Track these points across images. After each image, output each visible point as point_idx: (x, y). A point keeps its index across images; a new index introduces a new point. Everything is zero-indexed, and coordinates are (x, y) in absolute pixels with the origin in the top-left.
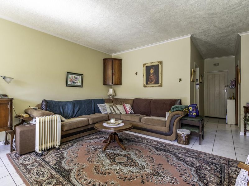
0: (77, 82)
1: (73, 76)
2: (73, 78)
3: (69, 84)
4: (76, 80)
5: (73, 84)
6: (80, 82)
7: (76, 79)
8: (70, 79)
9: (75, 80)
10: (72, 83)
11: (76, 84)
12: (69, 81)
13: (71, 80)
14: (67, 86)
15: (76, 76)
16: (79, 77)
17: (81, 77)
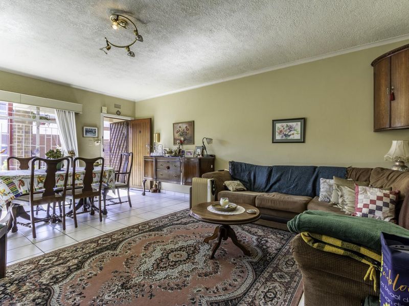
0: (293, 134)
1: (285, 124)
2: (284, 129)
3: (277, 138)
4: (291, 131)
5: (284, 138)
6: (300, 132)
7: (290, 128)
8: (279, 131)
9: (289, 131)
10: (282, 137)
11: (291, 137)
12: (277, 134)
13: (281, 131)
14: (273, 142)
15: (290, 124)
16: (297, 124)
17: (299, 123)
